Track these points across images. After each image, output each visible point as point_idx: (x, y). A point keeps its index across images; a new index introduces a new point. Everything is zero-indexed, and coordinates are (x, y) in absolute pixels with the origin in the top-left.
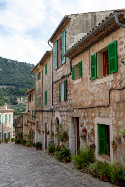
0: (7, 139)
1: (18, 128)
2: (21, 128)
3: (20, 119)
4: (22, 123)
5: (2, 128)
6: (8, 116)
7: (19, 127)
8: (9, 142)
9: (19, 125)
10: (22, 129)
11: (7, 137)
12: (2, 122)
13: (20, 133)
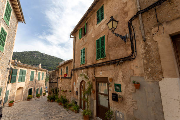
0: (39, 95)
1: (53, 83)
2: (56, 82)
3: (56, 74)
4: (57, 78)
5: (34, 84)
6: (41, 74)
7: (53, 81)
8: (40, 97)
9: (54, 79)
10: (57, 84)
11: (39, 92)
12: (35, 78)
13: (54, 88)
